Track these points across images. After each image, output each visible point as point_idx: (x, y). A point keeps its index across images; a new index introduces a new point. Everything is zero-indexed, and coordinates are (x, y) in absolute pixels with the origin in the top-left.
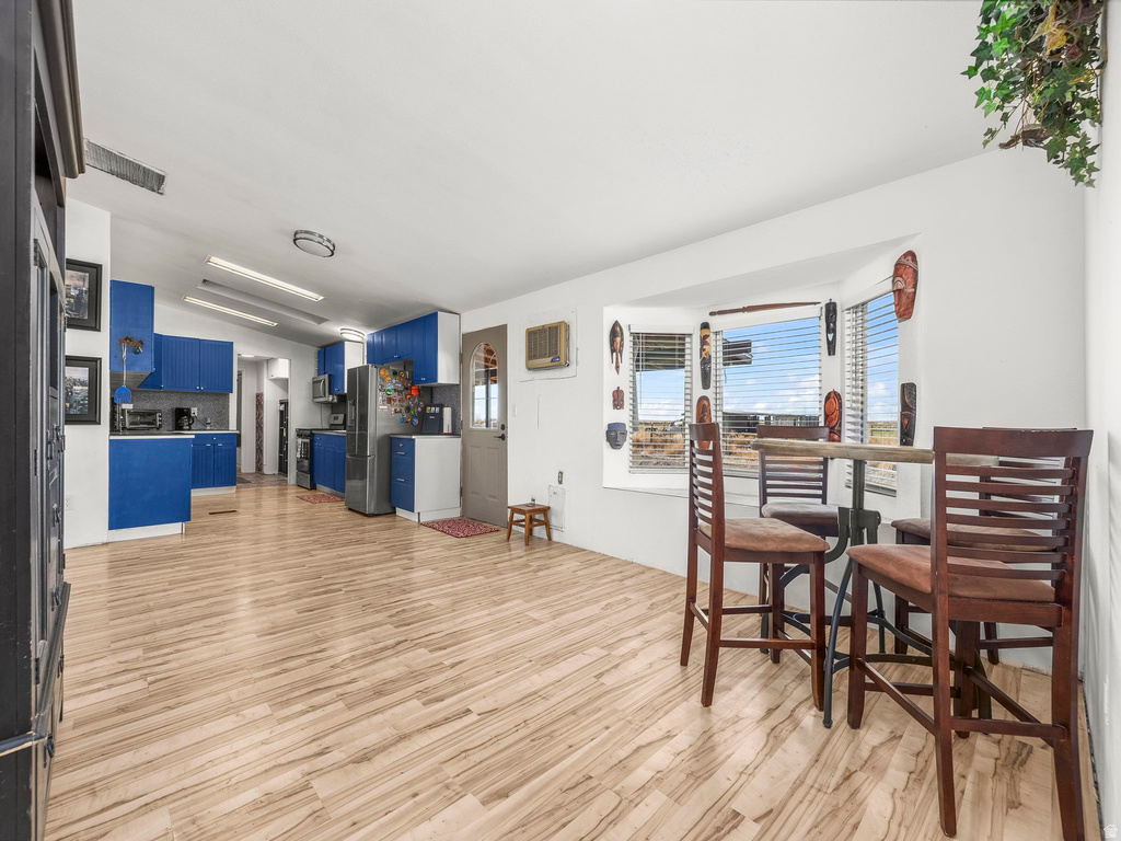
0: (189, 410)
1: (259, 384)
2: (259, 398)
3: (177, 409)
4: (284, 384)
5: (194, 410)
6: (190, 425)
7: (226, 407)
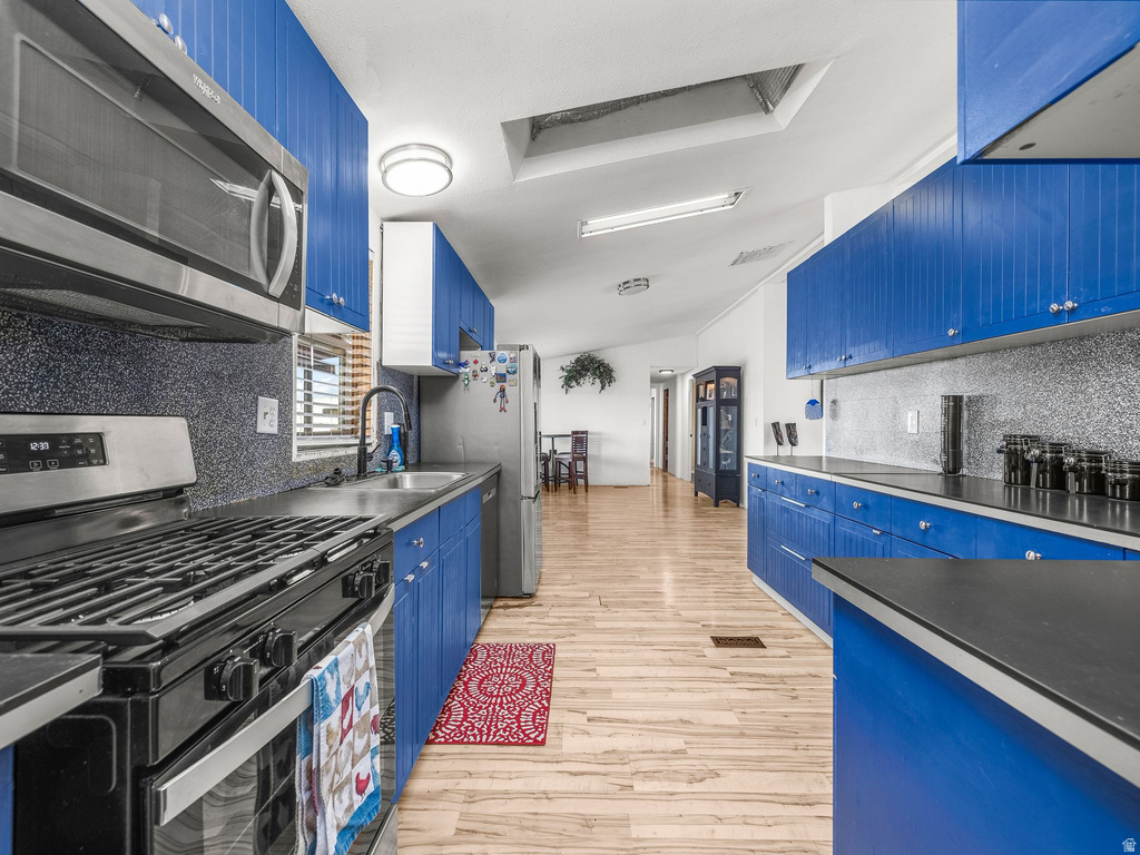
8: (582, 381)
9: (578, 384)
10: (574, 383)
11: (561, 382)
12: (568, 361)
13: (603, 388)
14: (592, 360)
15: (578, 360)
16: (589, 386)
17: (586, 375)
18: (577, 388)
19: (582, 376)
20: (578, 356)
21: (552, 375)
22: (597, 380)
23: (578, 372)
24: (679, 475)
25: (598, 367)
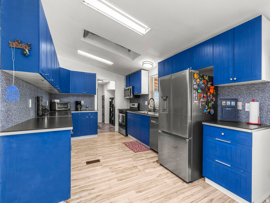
0: (80, 102)
1: (103, 92)
2: (103, 97)
3: (76, 101)
4: (113, 92)
5: (82, 102)
6: (81, 108)
7: (94, 101)
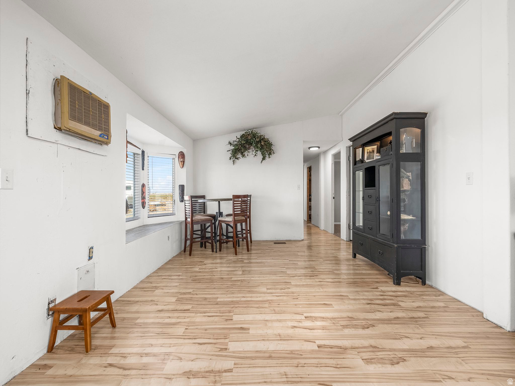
8: (246, 153)
9: (243, 156)
10: (239, 155)
11: (229, 155)
12: (234, 137)
13: (264, 159)
14: (254, 135)
15: (242, 136)
16: (252, 158)
17: (249, 148)
18: (242, 160)
19: (246, 149)
20: (244, 133)
21: (221, 148)
22: (259, 153)
23: (243, 145)
24: (322, 227)
25: (260, 141)
